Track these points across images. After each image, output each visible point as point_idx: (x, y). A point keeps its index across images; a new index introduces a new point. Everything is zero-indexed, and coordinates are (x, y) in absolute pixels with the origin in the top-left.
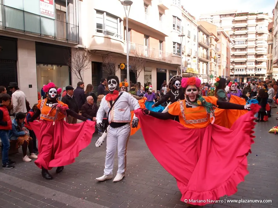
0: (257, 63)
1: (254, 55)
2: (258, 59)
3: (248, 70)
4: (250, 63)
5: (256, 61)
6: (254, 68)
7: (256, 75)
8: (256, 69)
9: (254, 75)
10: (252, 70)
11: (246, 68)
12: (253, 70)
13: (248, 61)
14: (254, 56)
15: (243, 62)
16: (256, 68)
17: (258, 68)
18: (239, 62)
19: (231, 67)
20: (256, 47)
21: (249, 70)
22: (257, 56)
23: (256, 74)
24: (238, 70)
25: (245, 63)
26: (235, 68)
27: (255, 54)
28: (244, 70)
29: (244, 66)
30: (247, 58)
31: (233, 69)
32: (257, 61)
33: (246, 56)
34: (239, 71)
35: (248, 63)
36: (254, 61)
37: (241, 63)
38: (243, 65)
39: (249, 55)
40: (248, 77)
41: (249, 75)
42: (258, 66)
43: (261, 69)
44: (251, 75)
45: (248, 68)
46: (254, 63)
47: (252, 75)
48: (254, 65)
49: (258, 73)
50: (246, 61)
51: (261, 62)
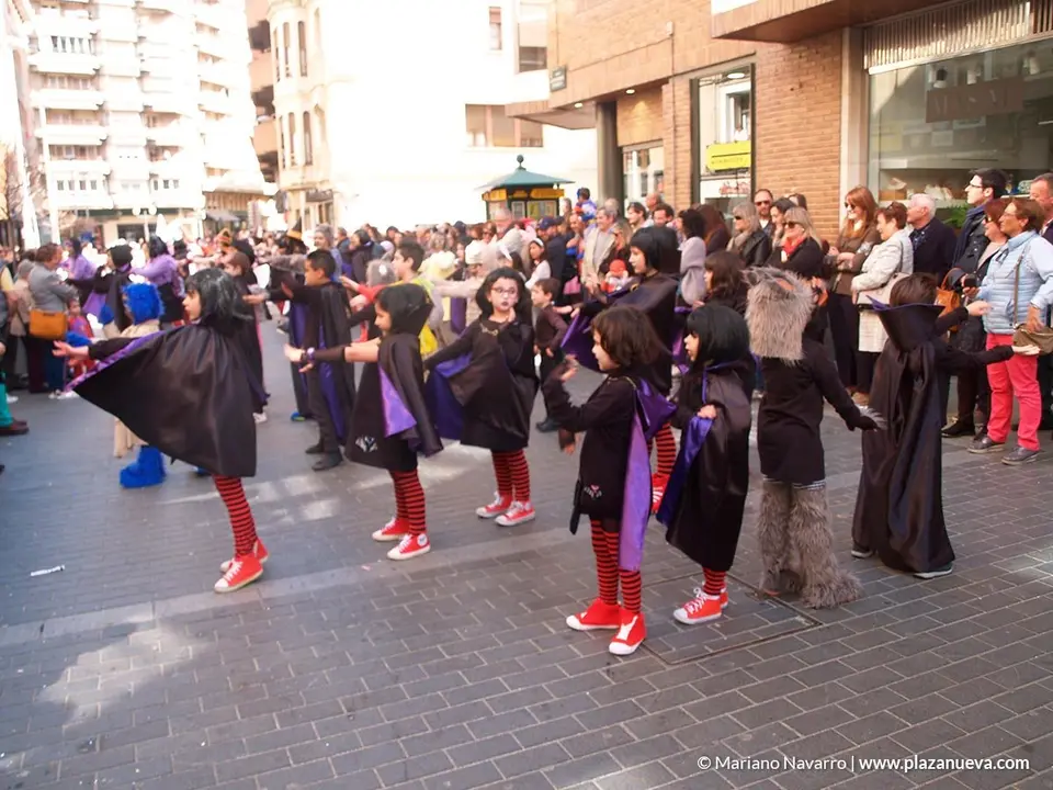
0: (155, 151)
1: (141, 113)
2: (161, 135)
3: (115, 185)
4: (124, 152)
5: (149, 141)
6: (147, 177)
7: (161, 211)
8: (156, 183)
9: (153, 211)
10: (136, 186)
11: (108, 177)
12: (144, 186)
13: (114, 141)
14: (138, 116)
15: (91, 148)
16: (152, 176)
17: (162, 176)
18: (68, 148)
20: (144, 73)
21: (125, 184)
22: (153, 117)
23: (160, 206)
24: (72, 188)
25: (99, 149)
27: (141, 109)
28: (100, 185)
30: (108, 124)
32: (157, 144)
33: (99, 112)
34: (78, 191)
35: (110, 151)
36: (145, 143)
37: (81, 151)
38: (92, 158)
39: (113, 111)
40: (125, 221)
41: (128, 212)
42: (162, 168)
43: (176, 182)
44: (136, 211)
45: (117, 176)
46: (143, 154)
47: (145, 211)
48: (145, 166)
49: (167, 199)
50: (104, 141)
51: (174, 150)
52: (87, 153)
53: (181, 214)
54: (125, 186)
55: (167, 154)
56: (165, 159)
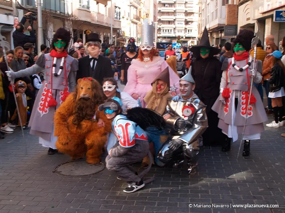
0: (187, 22)
1: (184, 13)
2: (188, 18)
3: (176, 31)
4: (179, 22)
5: (185, 20)
6: (184, 29)
7: (186, 38)
8: (186, 30)
9: (184, 38)
10: (181, 31)
11: (175, 29)
12: (183, 31)
13: (177, 20)
15: (172, 21)
16: (186, 29)
17: (188, 29)
18: (166, 21)
19: (159, 26)
20: (186, 2)
22: (187, 14)
23: (187, 36)
24: (166, 31)
26: (161, 29)
27: (184, 11)
28: (172, 31)
29: (172, 26)
30: (176, 15)
31: (159, 29)
32: (188, 20)
33: (174, 13)
35: (176, 22)
36: (184, 20)
37: (169, 22)
38: (172, 24)
39: (178, 12)
41: (179, 37)
42: (187, 26)
43: (191, 30)
45: (177, 28)
46: (183, 23)
47: (182, 37)
48: (183, 26)
50: (175, 20)
51: (192, 22)
52: (171, 23)
53: (191, 39)
54: (178, 31)
55: (190, 23)
56: (189, 24)
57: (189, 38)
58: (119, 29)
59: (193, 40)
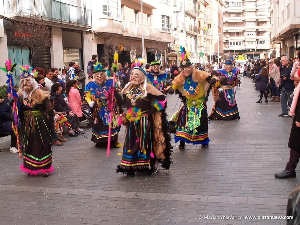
0: (259, 33)
1: (255, 22)
2: (261, 28)
3: (246, 43)
4: (249, 33)
5: (257, 30)
6: (255, 40)
7: (258, 50)
8: (258, 42)
9: (256, 50)
10: (252, 42)
11: (244, 41)
12: (254, 43)
13: (247, 30)
15: (240, 32)
16: (257, 40)
17: (260, 40)
18: (234, 33)
19: (225, 39)
20: (257, 10)
21: (249, 42)
22: (259, 23)
23: (258, 48)
24: (234, 44)
25: (242, 33)
26: (230, 41)
27: (255, 21)
28: (242, 43)
29: (241, 38)
30: (246, 26)
31: (227, 42)
32: (259, 30)
33: (243, 23)
34: (236, 45)
35: (246, 33)
36: (255, 30)
37: (238, 34)
38: (241, 36)
39: (247, 22)
40: (248, 53)
41: (249, 51)
42: (260, 38)
43: (264, 42)
44: (251, 50)
45: (247, 40)
46: (255, 33)
47: (253, 50)
48: (255, 37)
49: (260, 47)
50: (244, 30)
51: (264, 32)
53: (264, 51)
55: (262, 33)
56: (262, 35)
57: (262, 50)
58: (169, 43)
59: (265, 53)
